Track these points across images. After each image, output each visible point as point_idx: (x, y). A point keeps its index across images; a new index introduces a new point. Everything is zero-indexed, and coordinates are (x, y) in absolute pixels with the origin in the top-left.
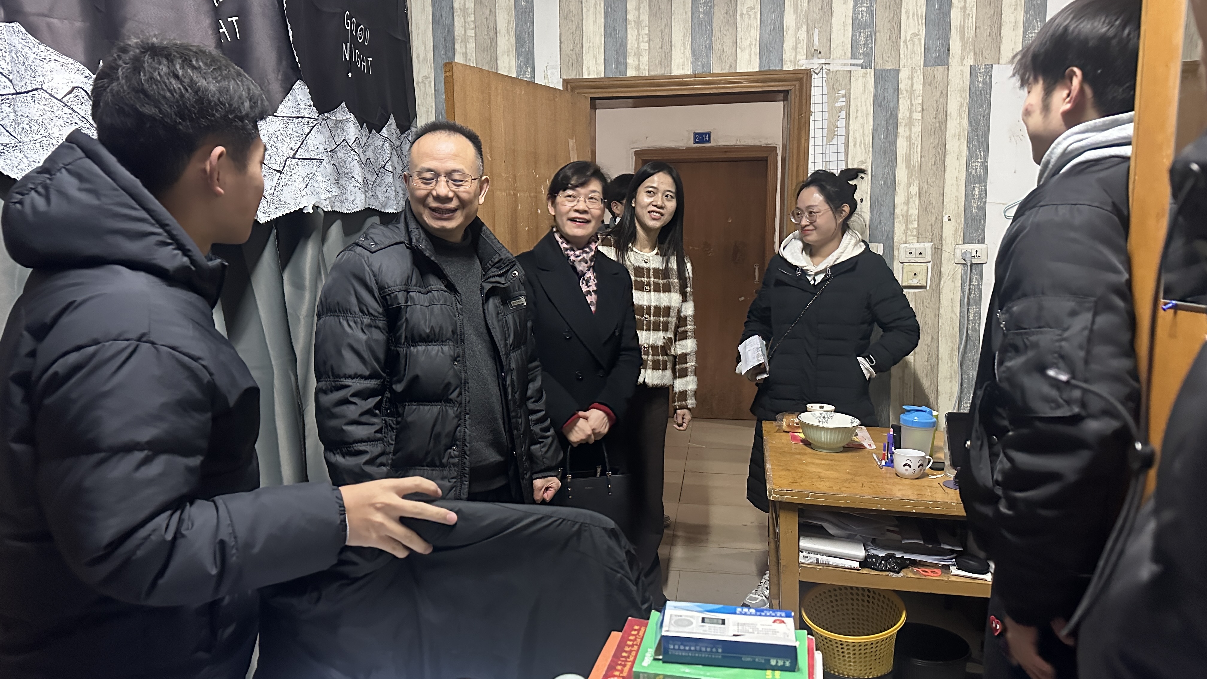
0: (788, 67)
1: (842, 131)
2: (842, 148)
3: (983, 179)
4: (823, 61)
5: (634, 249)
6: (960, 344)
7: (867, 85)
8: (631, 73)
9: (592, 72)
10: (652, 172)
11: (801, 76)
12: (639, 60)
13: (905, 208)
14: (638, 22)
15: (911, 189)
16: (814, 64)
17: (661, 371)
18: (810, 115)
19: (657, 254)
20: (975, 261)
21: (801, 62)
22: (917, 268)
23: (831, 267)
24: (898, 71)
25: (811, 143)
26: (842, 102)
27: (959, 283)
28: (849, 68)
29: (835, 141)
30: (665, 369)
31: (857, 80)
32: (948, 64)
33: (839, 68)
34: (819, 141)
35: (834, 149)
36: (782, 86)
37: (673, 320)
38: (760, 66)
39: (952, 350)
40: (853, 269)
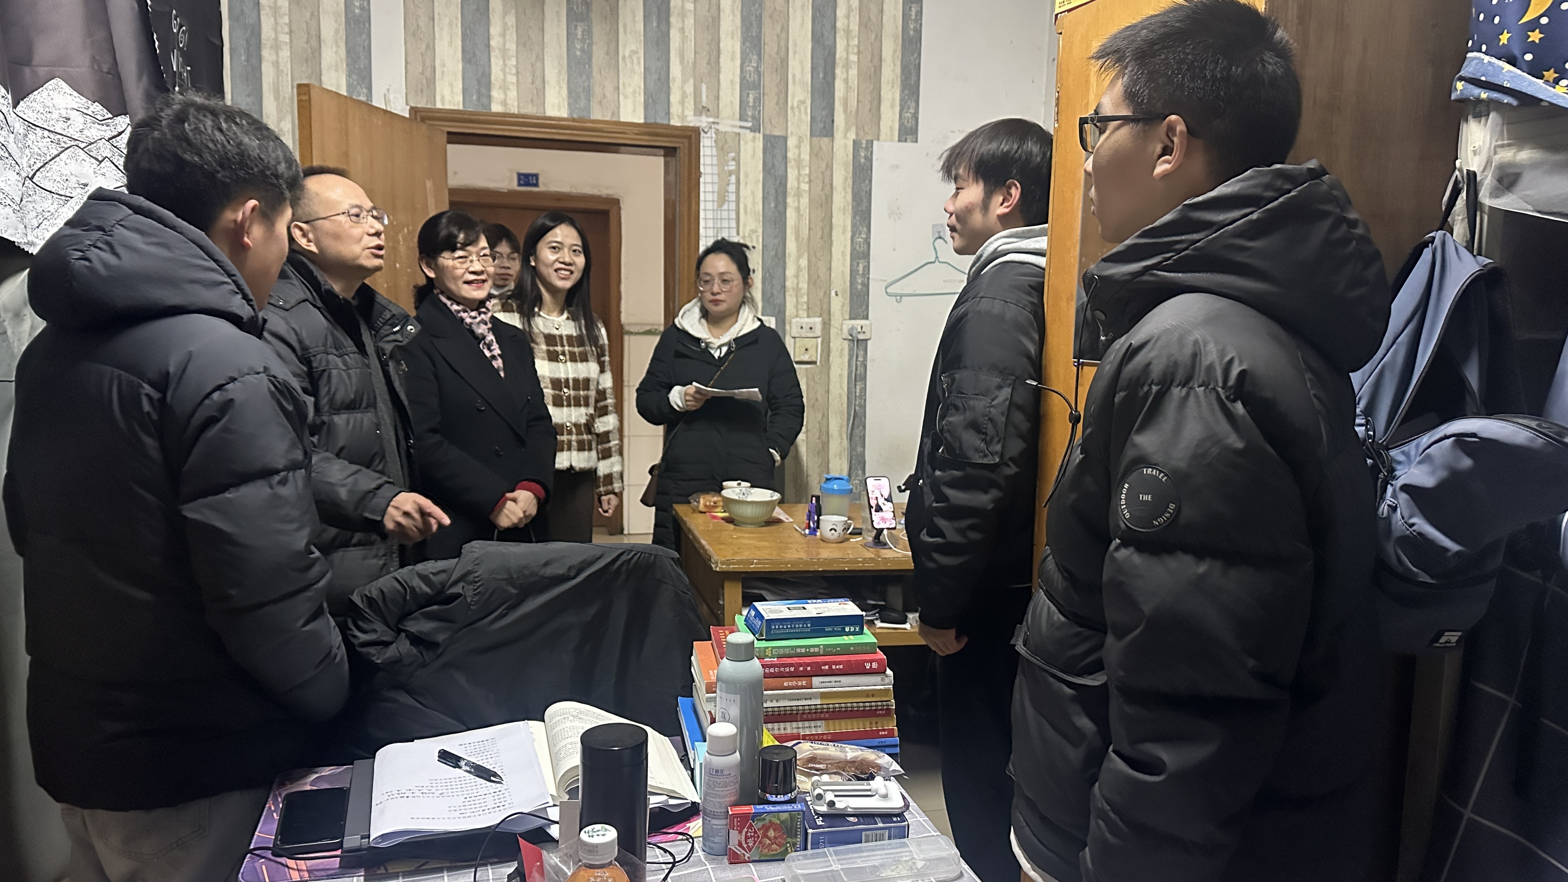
0: (675, 122)
1: (733, 197)
2: (733, 215)
3: (866, 255)
4: (711, 120)
5: (541, 313)
6: (848, 419)
7: (756, 149)
8: (496, 108)
9: (446, 102)
10: (552, 224)
11: (690, 133)
12: (505, 94)
13: (796, 281)
14: (504, 52)
15: (801, 261)
16: (702, 122)
17: (586, 453)
18: (700, 176)
19: (568, 318)
20: (861, 337)
21: (689, 119)
22: (809, 343)
23: (734, 340)
24: (785, 139)
25: (702, 206)
26: (732, 166)
27: (846, 358)
28: (738, 130)
29: (725, 207)
30: (590, 449)
31: (746, 143)
32: (832, 136)
33: (729, 129)
34: (710, 206)
35: (725, 215)
36: (671, 142)
37: (592, 393)
38: (645, 118)
39: (841, 427)
40: (755, 342)
